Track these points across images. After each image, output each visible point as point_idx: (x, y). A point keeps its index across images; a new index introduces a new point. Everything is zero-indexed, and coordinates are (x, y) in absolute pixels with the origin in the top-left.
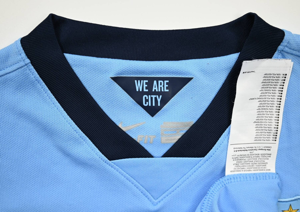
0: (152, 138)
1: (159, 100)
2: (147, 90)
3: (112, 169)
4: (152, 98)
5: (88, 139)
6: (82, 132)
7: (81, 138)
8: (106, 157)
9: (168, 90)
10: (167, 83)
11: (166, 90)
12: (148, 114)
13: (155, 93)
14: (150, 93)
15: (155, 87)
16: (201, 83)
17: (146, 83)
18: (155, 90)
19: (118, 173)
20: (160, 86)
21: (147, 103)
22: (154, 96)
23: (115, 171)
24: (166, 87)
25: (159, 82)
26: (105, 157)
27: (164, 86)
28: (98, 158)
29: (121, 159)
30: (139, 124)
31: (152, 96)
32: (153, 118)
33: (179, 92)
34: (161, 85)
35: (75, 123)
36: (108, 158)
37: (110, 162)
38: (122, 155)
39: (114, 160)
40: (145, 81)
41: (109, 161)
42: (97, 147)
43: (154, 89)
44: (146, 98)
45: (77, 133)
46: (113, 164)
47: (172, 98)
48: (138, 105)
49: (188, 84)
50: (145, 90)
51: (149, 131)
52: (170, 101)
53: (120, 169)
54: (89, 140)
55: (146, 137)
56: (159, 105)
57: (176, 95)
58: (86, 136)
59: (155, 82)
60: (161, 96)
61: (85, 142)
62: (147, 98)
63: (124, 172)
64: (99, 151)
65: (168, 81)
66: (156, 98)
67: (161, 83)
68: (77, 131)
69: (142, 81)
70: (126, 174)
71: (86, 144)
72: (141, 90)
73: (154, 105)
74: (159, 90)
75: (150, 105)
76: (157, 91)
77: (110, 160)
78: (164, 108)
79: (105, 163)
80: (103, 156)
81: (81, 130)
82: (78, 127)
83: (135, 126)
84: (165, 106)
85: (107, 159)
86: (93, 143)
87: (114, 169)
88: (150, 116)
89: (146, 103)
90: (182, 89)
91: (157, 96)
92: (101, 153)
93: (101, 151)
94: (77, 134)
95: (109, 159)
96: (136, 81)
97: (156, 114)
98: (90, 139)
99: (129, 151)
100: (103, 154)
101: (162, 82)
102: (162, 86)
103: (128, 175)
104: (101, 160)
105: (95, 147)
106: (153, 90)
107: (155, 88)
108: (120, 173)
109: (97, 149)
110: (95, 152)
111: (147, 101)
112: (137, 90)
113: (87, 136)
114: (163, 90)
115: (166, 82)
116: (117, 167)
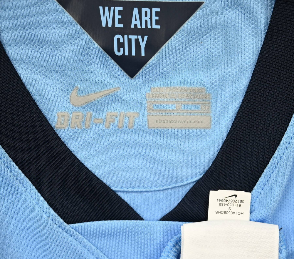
0: (132, 117)
1: (143, 45)
2: (121, 26)
3: (72, 239)
4: (130, 41)
5: (30, 183)
6: (20, 171)
7: (18, 182)
8: (61, 218)
9: (158, 27)
10: (157, 14)
11: (155, 26)
12: (124, 73)
13: (136, 31)
14: (127, 30)
15: (136, 20)
16: (216, 14)
17: (120, 13)
18: (136, 25)
19: (81, 247)
20: (144, 18)
21: (122, 49)
22: (133, 38)
23: (76, 243)
24: (156, 20)
25: (144, 10)
26: (59, 217)
27: (151, 18)
28: (46, 217)
29: (88, 221)
30: (109, 91)
31: (130, 37)
32: (133, 80)
33: (179, 31)
34: (146, 16)
35: (8, 154)
36: (63, 219)
37: (69, 227)
38: (89, 215)
39: (75, 223)
40: (117, 9)
41: (65, 224)
42: (45, 199)
43: (133, 23)
44: (119, 39)
45: (11, 171)
46: (73, 230)
47: (167, 43)
48: (106, 54)
49: (194, 15)
50: (117, 25)
51: (126, 104)
52: (162, 48)
53: (85, 240)
54: (32, 187)
55: (122, 115)
56: (143, 54)
57: (173, 36)
58: (26, 179)
59: (136, 10)
60: (146, 37)
61: (24, 190)
62: (121, 41)
63: (92, 246)
64: (48, 206)
65: (158, 10)
66: (137, 41)
67: (146, 12)
68: (12, 168)
69: (112, 8)
70: (96, 249)
71: (27, 193)
72: (110, 25)
73: (133, 54)
74: (143, 27)
75: (126, 54)
76: (139, 26)
77: (68, 223)
78: (151, 60)
79: (58, 228)
80: (55, 214)
81: (18, 168)
82: (14, 161)
83: (101, 94)
84: (154, 57)
85: (62, 221)
86: (40, 191)
87: (74, 240)
88: (127, 76)
89: (119, 51)
90: (184, 25)
91: (140, 37)
92: (51, 210)
93: (51, 207)
94: (12, 174)
95: (65, 221)
96: (101, 8)
97: (139, 73)
98: (33, 184)
99: (101, 208)
100: (55, 211)
101: (148, 10)
102: (148, 18)
103: (98, 251)
104: (51, 221)
105: (42, 199)
106: (133, 26)
107: (136, 23)
108: (84, 246)
109: (45, 202)
110: (42, 207)
111: (121, 45)
112: (104, 25)
113: (30, 179)
114: (149, 27)
115: (155, 10)
116: (80, 236)
